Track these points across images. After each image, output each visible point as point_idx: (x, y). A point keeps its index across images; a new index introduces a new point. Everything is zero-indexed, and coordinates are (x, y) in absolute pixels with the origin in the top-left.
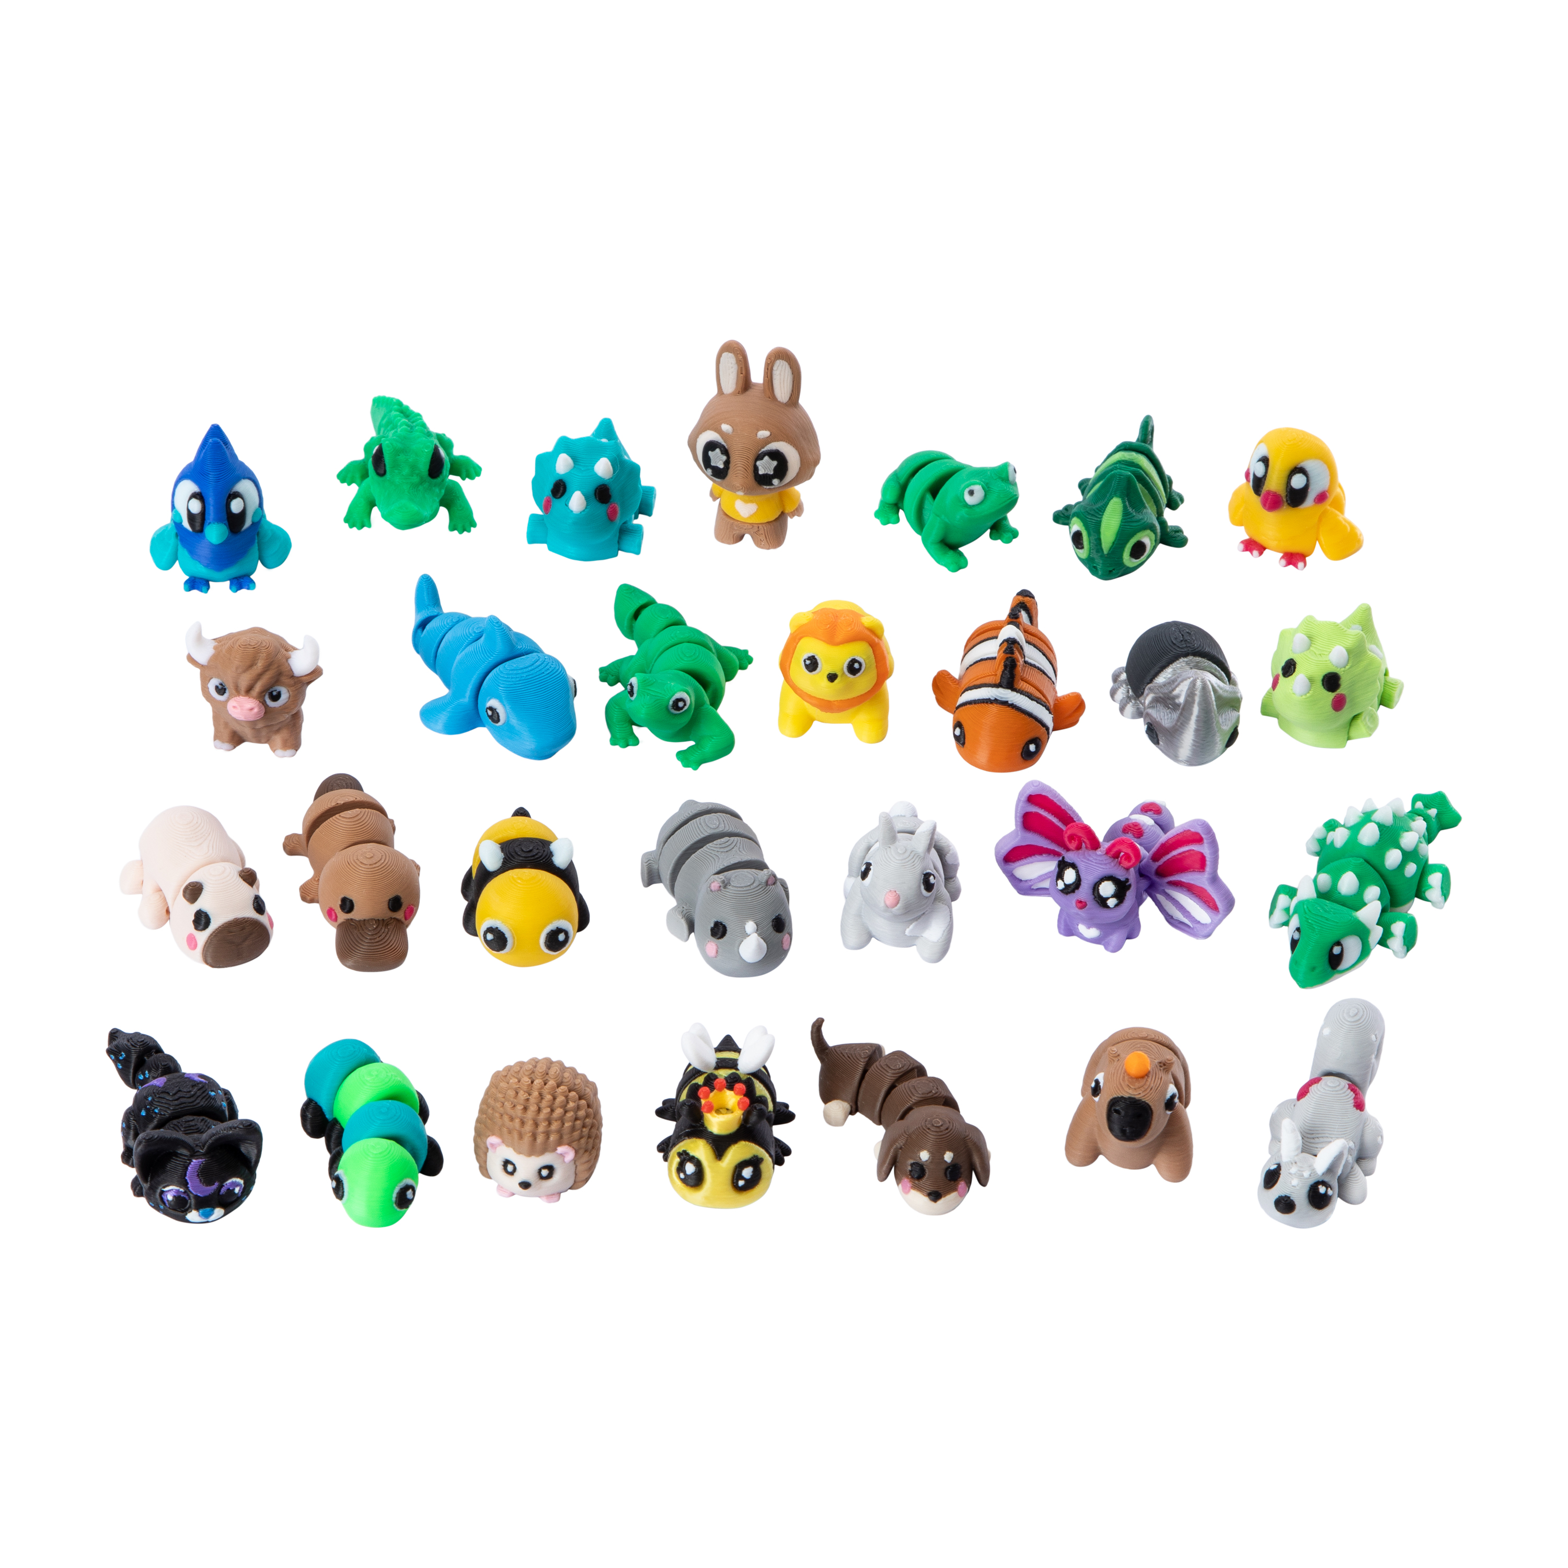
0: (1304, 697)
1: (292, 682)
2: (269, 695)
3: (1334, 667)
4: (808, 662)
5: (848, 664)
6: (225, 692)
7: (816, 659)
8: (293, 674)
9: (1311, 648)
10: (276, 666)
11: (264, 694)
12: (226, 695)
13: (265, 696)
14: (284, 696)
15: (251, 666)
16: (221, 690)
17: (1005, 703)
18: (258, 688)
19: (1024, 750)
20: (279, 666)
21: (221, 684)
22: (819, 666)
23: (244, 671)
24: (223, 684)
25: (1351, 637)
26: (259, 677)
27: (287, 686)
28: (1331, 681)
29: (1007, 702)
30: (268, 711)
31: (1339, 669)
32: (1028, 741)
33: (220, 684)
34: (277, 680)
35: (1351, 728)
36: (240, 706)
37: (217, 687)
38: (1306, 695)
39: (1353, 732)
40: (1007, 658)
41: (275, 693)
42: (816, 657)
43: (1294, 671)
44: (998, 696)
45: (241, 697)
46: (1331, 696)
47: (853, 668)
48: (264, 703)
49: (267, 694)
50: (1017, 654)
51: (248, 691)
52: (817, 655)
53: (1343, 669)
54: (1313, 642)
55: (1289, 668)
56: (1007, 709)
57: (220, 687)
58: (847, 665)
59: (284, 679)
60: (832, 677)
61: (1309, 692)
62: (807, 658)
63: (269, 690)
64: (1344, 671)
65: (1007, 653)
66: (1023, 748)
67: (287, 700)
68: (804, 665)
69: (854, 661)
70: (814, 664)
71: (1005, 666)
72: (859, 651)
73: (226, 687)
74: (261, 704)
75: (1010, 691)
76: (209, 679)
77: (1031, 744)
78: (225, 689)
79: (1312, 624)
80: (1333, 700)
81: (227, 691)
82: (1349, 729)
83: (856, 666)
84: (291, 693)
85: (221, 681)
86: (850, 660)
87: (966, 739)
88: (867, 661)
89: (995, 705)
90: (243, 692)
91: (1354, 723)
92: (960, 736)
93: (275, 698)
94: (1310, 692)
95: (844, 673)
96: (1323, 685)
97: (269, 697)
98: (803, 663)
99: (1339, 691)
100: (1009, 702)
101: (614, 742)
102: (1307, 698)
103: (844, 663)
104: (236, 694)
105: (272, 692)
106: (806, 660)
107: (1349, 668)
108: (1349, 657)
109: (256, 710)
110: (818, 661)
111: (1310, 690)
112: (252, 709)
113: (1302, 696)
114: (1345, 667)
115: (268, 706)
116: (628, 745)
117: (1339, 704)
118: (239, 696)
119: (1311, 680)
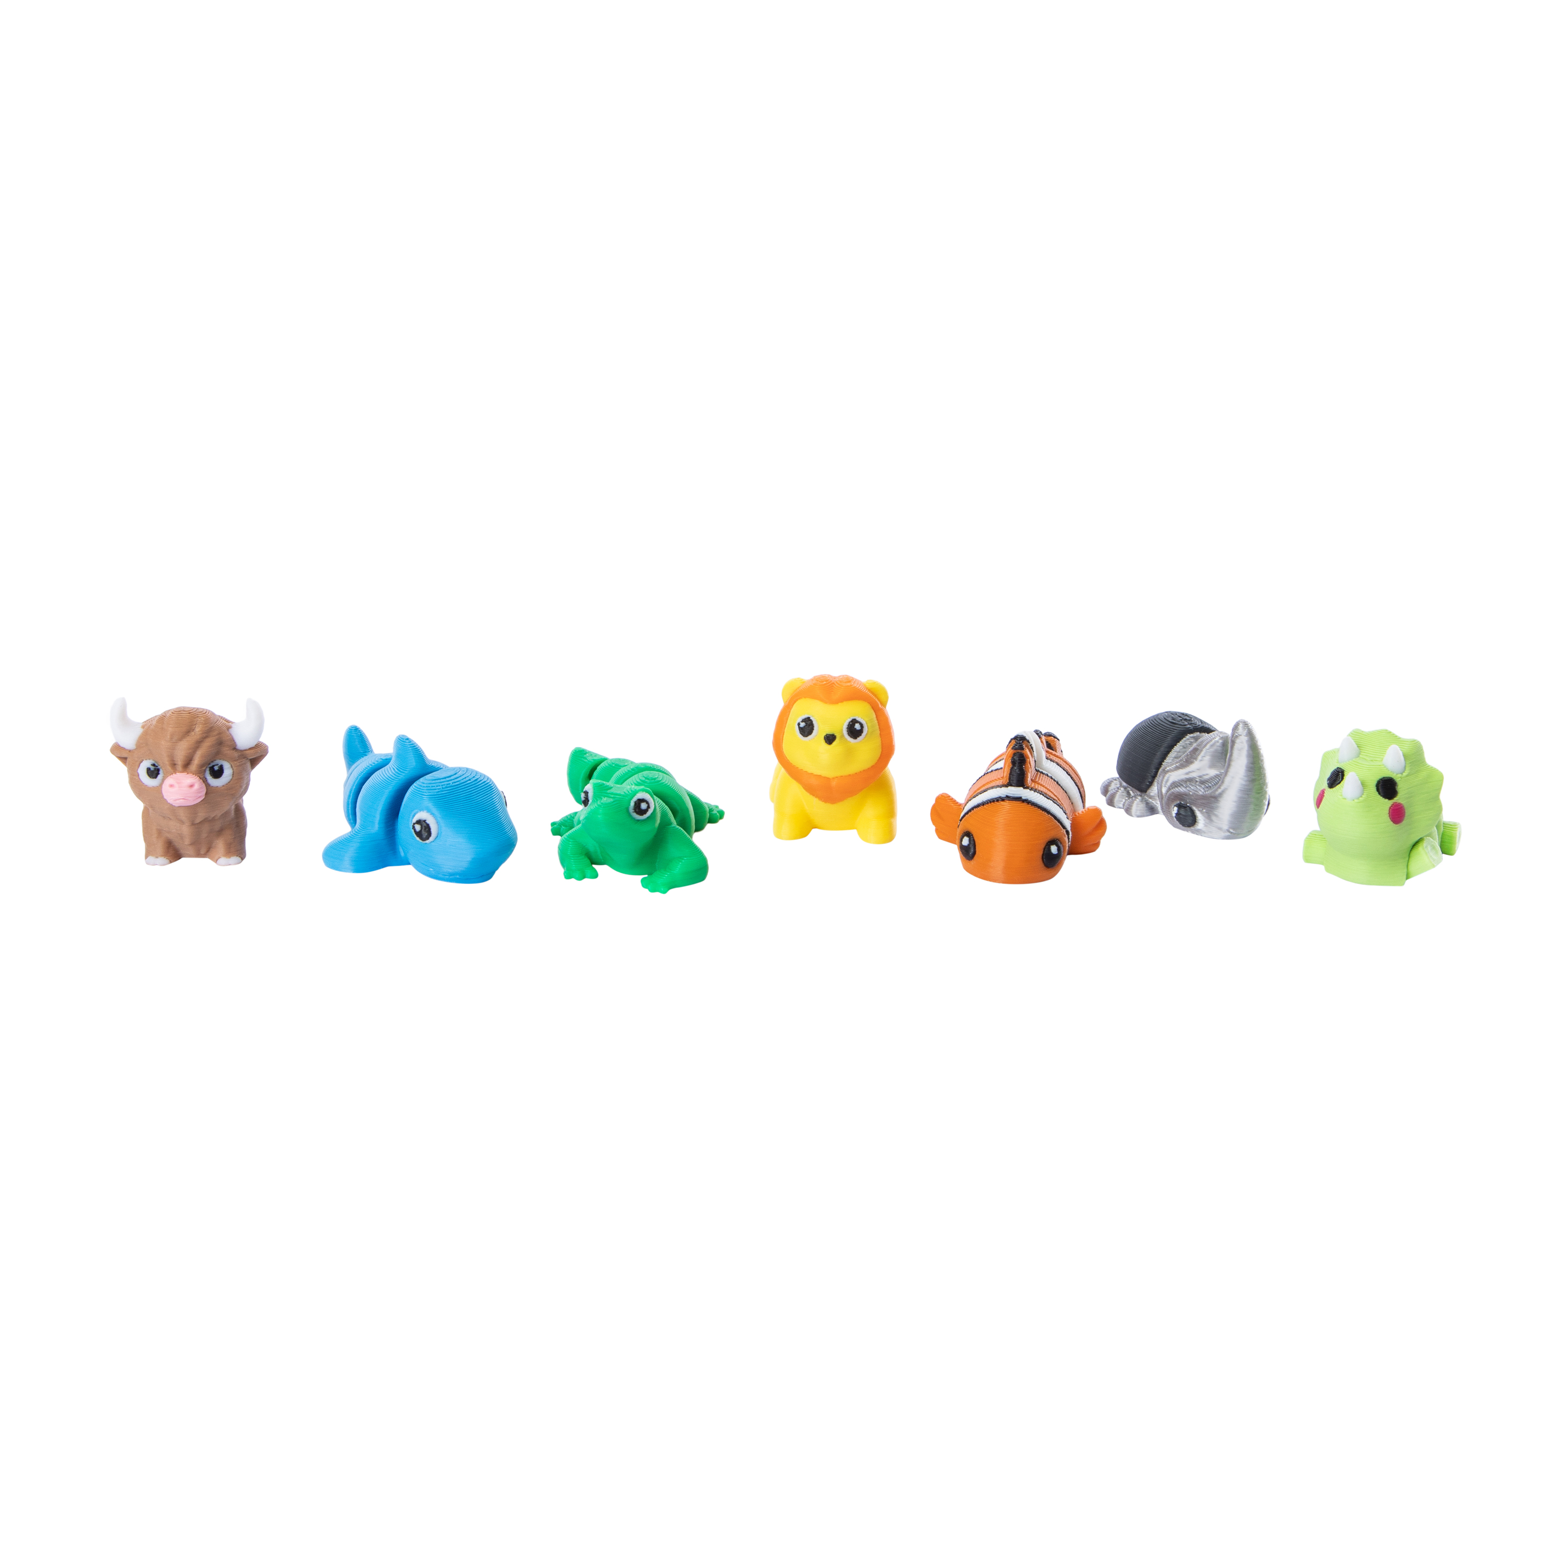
0: (1356, 801)
1: (236, 754)
2: (210, 770)
3: (1389, 772)
4: (802, 725)
5: (848, 725)
6: (158, 774)
7: (811, 721)
8: (236, 746)
9: (1361, 756)
10: (216, 733)
11: (204, 768)
12: (160, 777)
13: (205, 771)
14: (228, 772)
15: (188, 732)
16: (153, 772)
17: (1019, 799)
18: (197, 761)
19: (1045, 852)
20: (220, 734)
21: (154, 765)
22: (815, 728)
23: (180, 740)
24: (156, 764)
25: (1407, 743)
26: (198, 744)
27: (231, 760)
28: (1387, 787)
29: (1021, 798)
30: (209, 790)
31: (1395, 774)
32: (1049, 842)
33: (152, 765)
34: (217, 754)
35: (1411, 859)
36: (178, 783)
37: (148, 769)
38: (1358, 798)
39: (1415, 863)
40: (1014, 754)
41: (216, 768)
42: (811, 718)
43: (1342, 779)
44: (1009, 793)
45: (177, 774)
46: (1388, 803)
47: (854, 731)
48: (205, 781)
49: (208, 769)
50: (1027, 751)
51: (186, 765)
52: (813, 716)
53: (1400, 775)
54: (1361, 751)
55: (1336, 778)
56: (1022, 804)
57: (152, 768)
58: (847, 727)
59: (226, 750)
60: (830, 739)
61: (1361, 797)
62: (801, 720)
63: (209, 764)
64: (1401, 778)
65: (1015, 749)
66: (1044, 849)
67: (231, 777)
68: (798, 729)
69: (854, 721)
70: (809, 726)
71: (1013, 763)
72: (860, 711)
73: (159, 767)
74: (201, 781)
75: (1022, 788)
76: (138, 763)
77: (1053, 845)
78: (158, 770)
79: (1360, 735)
80: (1390, 808)
81: (161, 772)
82: (1408, 861)
83: (857, 726)
84: (235, 768)
85: (153, 762)
86: (850, 720)
87: (977, 847)
88: (869, 725)
89: (1008, 802)
90: (179, 767)
91: (1414, 852)
92: (969, 845)
93: (218, 773)
94: (1363, 796)
95: (843, 736)
96: (1378, 790)
97: (210, 774)
98: (797, 727)
99: (1395, 800)
100: (1023, 798)
101: (568, 876)
102: (1359, 802)
103: (843, 724)
104: (172, 771)
105: (214, 766)
106: (801, 723)
107: (1407, 776)
108: (1405, 763)
109: (196, 786)
110: (814, 723)
111: (1363, 794)
112: (192, 786)
113: (1354, 800)
114: (1402, 774)
115: (209, 785)
116: (584, 877)
117: (1397, 815)
118: (176, 773)
119: (1363, 785)
